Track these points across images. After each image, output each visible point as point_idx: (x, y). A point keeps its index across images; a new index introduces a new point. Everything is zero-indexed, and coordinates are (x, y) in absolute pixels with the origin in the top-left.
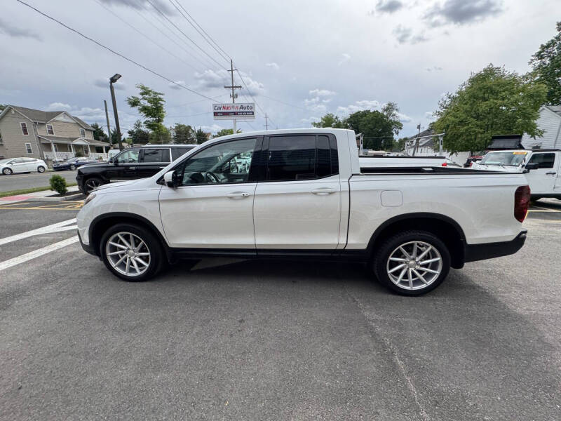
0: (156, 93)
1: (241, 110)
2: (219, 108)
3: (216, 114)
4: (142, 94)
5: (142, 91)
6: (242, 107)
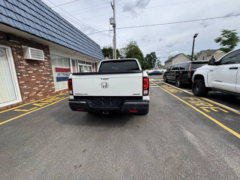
0: (230, 31)
4: (223, 34)
5: (222, 33)
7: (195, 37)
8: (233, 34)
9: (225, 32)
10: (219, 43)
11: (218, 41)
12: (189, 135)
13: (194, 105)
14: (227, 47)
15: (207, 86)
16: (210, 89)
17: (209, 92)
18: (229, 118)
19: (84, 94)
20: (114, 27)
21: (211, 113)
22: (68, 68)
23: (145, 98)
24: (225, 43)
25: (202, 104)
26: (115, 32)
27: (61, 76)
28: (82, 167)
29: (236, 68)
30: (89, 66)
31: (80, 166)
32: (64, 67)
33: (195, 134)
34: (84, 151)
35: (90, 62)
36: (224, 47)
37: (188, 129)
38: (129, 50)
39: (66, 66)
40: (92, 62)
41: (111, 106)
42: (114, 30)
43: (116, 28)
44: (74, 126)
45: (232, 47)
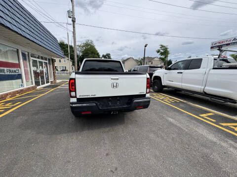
1: (234, 41)
2: (216, 44)
3: (212, 48)
4: (161, 48)
6: (235, 39)
7: (145, 46)
8: (166, 48)
9: (162, 46)
10: (159, 53)
11: (158, 52)
12: (171, 120)
13: (159, 99)
14: (163, 57)
15: (163, 84)
16: (165, 86)
17: (165, 89)
18: (181, 105)
19: (92, 95)
20: (74, 21)
21: (172, 103)
22: (17, 62)
23: (148, 95)
24: (162, 54)
25: (163, 98)
26: (74, 27)
27: (6, 73)
28: (119, 169)
29: (182, 73)
30: (44, 62)
31: (116, 169)
32: (10, 61)
33: (174, 119)
34: (107, 155)
35: (46, 56)
36: (162, 57)
37: (167, 116)
38: (84, 48)
39: (13, 59)
40: (48, 57)
41: (118, 106)
42: (74, 25)
43: (76, 23)
44: (71, 134)
45: (165, 57)
